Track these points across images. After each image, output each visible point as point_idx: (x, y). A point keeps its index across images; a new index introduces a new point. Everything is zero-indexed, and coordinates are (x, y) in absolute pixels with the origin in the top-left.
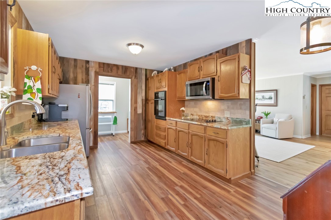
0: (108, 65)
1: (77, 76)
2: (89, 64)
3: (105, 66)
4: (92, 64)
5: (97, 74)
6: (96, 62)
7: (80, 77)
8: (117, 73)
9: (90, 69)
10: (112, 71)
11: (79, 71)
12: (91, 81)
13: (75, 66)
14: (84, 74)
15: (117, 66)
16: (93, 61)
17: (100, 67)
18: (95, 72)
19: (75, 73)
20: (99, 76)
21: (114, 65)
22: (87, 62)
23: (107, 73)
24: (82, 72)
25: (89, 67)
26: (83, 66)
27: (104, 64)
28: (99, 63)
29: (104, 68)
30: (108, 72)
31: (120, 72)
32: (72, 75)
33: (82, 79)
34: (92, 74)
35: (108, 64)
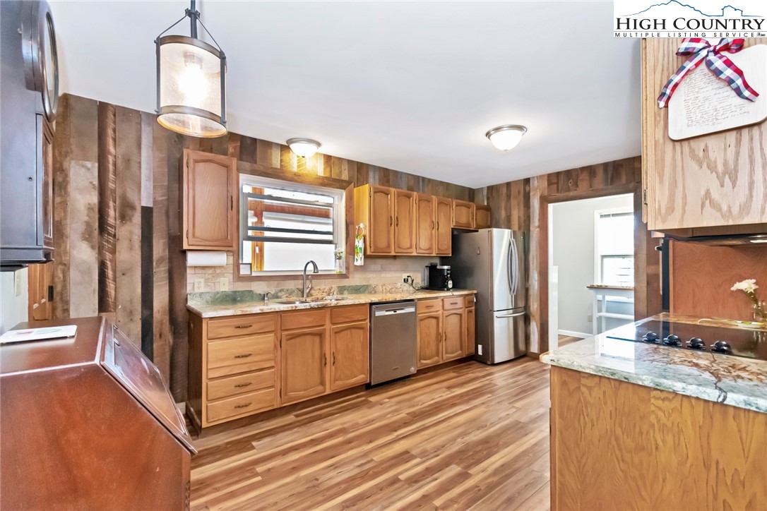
0: (568, 173)
1: (510, 213)
2: (529, 186)
3: (562, 178)
4: (534, 183)
5: (545, 201)
6: (541, 177)
7: (516, 214)
8: (591, 187)
9: (531, 194)
10: (577, 186)
11: (514, 202)
12: (533, 219)
13: (509, 196)
14: (522, 206)
15: (590, 170)
16: (537, 177)
17: (550, 184)
18: (540, 197)
19: (508, 209)
20: (549, 205)
21: (583, 169)
22: (527, 181)
23: (567, 194)
24: (519, 204)
25: (529, 192)
26: (519, 193)
27: (558, 174)
28: (549, 176)
29: (557, 183)
30: (569, 190)
31: (599, 182)
32: (503, 214)
33: (519, 217)
34: (535, 203)
35: (568, 171)
